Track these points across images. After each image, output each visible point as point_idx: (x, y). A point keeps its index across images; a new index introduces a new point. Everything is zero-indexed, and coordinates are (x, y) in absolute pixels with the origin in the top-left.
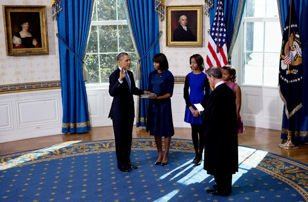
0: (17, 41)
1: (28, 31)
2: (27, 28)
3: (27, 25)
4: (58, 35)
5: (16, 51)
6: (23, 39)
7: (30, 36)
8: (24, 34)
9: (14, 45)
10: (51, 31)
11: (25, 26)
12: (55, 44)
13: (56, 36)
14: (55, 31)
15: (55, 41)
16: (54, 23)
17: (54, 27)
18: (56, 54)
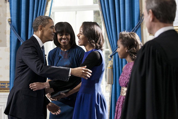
12: (5, 33)
13: (7, 22)
14: (6, 16)
15: (6, 29)
16: (6, 6)
17: (6, 10)
18: (6, 46)
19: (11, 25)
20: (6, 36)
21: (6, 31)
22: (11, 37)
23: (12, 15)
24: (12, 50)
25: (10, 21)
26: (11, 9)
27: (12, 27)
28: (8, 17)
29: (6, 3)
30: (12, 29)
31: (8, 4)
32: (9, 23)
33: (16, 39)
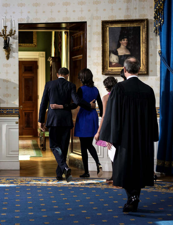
0: (114, 59)
1: (127, 48)
2: (125, 45)
3: (125, 41)
4: (161, 53)
5: (112, 70)
6: (120, 57)
7: (128, 53)
8: (122, 51)
9: (110, 63)
10: (153, 48)
11: (124, 42)
12: (156, 64)
13: (158, 54)
14: (157, 48)
15: (157, 60)
16: (157, 39)
17: (157, 43)
18: (157, 76)
19: (161, 56)
20: (157, 67)
21: (156, 62)
22: (161, 67)
23: (162, 47)
24: (162, 79)
25: (160, 53)
26: (161, 42)
27: (162, 58)
28: (159, 49)
29: (156, 37)
30: (162, 60)
31: (158, 37)
32: (159, 55)
33: (166, 69)
